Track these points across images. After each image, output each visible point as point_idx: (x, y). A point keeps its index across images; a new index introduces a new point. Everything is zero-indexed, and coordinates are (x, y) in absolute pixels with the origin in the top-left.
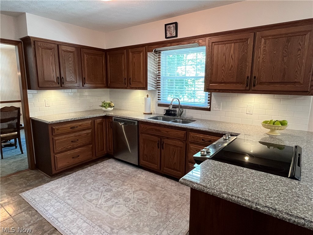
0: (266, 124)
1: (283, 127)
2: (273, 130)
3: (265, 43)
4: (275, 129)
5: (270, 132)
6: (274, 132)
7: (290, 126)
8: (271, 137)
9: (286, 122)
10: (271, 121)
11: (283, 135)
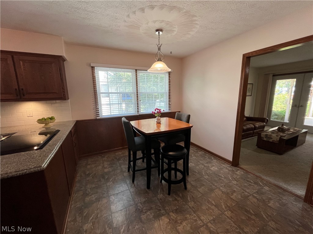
0: (40, 121)
1: (52, 121)
2: (46, 124)
3: (24, 65)
4: (49, 123)
5: (45, 126)
6: (48, 125)
7: (57, 120)
8: (47, 128)
9: (54, 118)
10: (42, 118)
11: (54, 125)
